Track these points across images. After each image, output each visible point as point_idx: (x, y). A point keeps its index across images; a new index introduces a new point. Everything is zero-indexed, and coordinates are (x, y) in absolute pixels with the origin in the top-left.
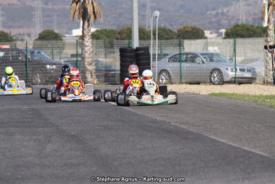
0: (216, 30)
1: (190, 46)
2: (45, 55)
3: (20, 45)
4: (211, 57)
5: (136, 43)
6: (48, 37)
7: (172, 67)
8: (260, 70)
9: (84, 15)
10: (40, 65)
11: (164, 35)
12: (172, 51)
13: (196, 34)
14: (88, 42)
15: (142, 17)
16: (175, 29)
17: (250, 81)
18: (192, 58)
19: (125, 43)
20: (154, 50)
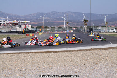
0: (100, 26)
1: (97, 28)
2: (81, 29)
3: (78, 28)
4: (100, 29)
5: (91, 28)
6: (81, 27)
7: (95, 31)
8: (105, 31)
9: (85, 25)
10: (80, 30)
11: (94, 27)
12: (95, 29)
13: (98, 27)
14: (86, 28)
15: (92, 25)
16: (95, 26)
17: (104, 32)
18: (97, 30)
19: (90, 28)
20: (93, 29)
